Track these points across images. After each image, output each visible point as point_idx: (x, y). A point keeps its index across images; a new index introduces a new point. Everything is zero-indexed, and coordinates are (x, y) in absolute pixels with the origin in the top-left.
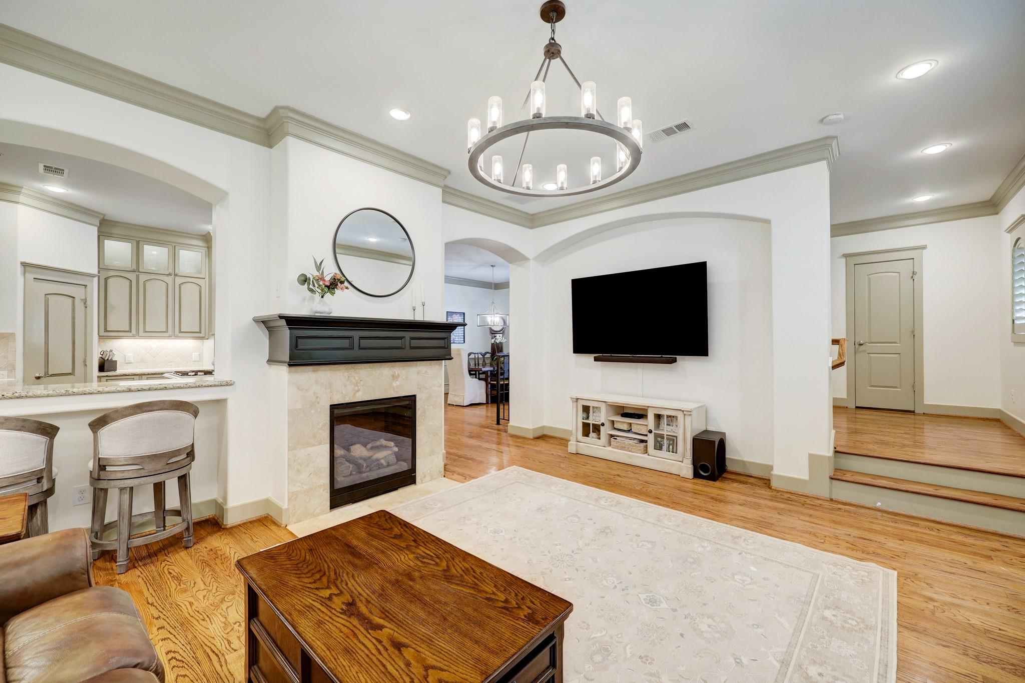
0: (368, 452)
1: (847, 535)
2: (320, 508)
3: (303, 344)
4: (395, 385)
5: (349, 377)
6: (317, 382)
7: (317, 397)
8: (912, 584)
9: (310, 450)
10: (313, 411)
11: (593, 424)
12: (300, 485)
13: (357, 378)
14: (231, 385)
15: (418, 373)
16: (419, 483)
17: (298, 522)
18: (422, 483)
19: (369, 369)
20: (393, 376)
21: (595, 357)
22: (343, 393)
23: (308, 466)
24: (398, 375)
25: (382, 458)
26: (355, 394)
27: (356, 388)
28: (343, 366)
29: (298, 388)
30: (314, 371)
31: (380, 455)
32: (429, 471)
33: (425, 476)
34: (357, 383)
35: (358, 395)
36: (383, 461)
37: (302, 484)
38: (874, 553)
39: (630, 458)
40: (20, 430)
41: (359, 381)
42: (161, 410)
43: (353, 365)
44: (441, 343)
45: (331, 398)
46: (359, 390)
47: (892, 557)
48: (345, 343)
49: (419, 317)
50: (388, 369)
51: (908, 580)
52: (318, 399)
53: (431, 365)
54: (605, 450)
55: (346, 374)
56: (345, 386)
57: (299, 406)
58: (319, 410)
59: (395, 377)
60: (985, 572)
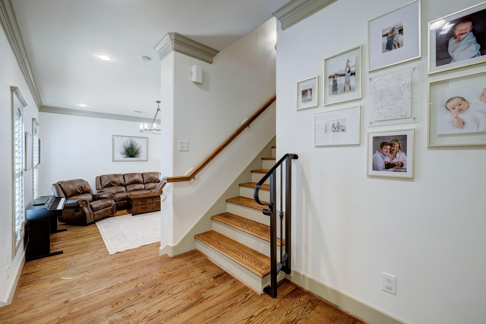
1: (134, 259)
8: (104, 254)
38: (120, 257)
47: (114, 259)
51: (106, 255)
60: (82, 273)
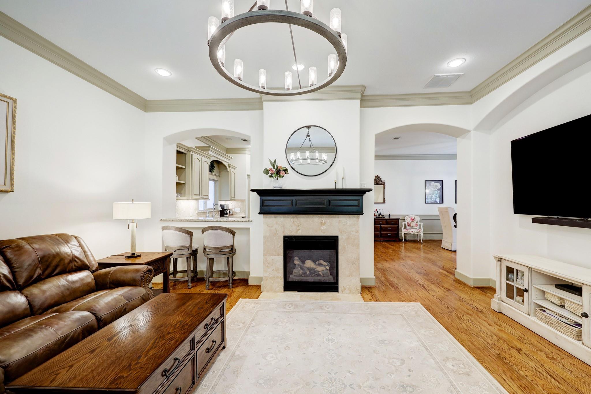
0: (316, 266)
2: (278, 288)
3: (266, 203)
4: (322, 228)
5: (293, 222)
6: (277, 223)
7: (277, 231)
9: (273, 257)
10: (275, 238)
11: (516, 287)
12: (269, 274)
13: (298, 223)
14: (250, 222)
15: (340, 222)
16: (340, 292)
17: (267, 292)
18: (342, 293)
19: (306, 218)
20: (321, 223)
21: (532, 219)
22: (290, 230)
23: (272, 265)
24: (325, 223)
25: (320, 271)
26: (297, 231)
27: (298, 228)
28: (291, 215)
29: (268, 225)
30: (275, 217)
31: (320, 269)
32: (348, 287)
33: (345, 289)
34: (298, 225)
35: (299, 232)
36: (320, 273)
37: (269, 273)
39: (557, 338)
40: (180, 232)
41: (300, 224)
42: (216, 229)
43: (296, 215)
44: (356, 203)
45: (284, 232)
46: (299, 230)
48: (289, 203)
49: (340, 186)
50: (318, 218)
52: (277, 232)
53: (349, 217)
54: (528, 318)
55: (292, 220)
56: (292, 226)
57: (268, 234)
58: (278, 238)
59: (322, 224)
